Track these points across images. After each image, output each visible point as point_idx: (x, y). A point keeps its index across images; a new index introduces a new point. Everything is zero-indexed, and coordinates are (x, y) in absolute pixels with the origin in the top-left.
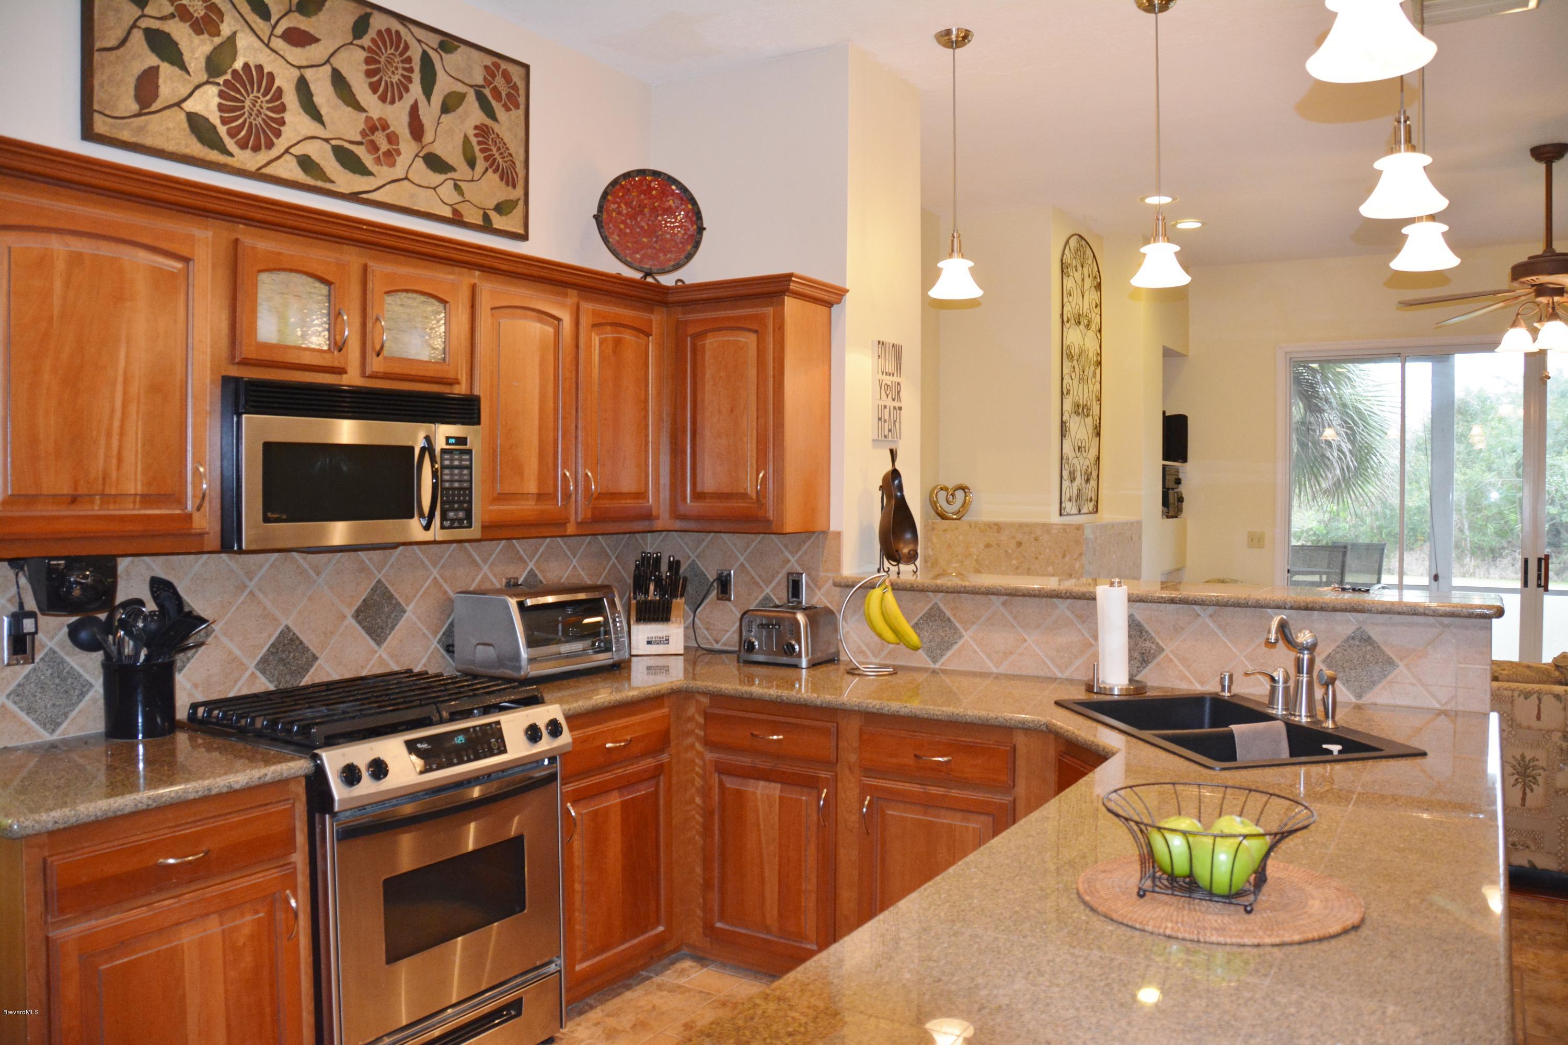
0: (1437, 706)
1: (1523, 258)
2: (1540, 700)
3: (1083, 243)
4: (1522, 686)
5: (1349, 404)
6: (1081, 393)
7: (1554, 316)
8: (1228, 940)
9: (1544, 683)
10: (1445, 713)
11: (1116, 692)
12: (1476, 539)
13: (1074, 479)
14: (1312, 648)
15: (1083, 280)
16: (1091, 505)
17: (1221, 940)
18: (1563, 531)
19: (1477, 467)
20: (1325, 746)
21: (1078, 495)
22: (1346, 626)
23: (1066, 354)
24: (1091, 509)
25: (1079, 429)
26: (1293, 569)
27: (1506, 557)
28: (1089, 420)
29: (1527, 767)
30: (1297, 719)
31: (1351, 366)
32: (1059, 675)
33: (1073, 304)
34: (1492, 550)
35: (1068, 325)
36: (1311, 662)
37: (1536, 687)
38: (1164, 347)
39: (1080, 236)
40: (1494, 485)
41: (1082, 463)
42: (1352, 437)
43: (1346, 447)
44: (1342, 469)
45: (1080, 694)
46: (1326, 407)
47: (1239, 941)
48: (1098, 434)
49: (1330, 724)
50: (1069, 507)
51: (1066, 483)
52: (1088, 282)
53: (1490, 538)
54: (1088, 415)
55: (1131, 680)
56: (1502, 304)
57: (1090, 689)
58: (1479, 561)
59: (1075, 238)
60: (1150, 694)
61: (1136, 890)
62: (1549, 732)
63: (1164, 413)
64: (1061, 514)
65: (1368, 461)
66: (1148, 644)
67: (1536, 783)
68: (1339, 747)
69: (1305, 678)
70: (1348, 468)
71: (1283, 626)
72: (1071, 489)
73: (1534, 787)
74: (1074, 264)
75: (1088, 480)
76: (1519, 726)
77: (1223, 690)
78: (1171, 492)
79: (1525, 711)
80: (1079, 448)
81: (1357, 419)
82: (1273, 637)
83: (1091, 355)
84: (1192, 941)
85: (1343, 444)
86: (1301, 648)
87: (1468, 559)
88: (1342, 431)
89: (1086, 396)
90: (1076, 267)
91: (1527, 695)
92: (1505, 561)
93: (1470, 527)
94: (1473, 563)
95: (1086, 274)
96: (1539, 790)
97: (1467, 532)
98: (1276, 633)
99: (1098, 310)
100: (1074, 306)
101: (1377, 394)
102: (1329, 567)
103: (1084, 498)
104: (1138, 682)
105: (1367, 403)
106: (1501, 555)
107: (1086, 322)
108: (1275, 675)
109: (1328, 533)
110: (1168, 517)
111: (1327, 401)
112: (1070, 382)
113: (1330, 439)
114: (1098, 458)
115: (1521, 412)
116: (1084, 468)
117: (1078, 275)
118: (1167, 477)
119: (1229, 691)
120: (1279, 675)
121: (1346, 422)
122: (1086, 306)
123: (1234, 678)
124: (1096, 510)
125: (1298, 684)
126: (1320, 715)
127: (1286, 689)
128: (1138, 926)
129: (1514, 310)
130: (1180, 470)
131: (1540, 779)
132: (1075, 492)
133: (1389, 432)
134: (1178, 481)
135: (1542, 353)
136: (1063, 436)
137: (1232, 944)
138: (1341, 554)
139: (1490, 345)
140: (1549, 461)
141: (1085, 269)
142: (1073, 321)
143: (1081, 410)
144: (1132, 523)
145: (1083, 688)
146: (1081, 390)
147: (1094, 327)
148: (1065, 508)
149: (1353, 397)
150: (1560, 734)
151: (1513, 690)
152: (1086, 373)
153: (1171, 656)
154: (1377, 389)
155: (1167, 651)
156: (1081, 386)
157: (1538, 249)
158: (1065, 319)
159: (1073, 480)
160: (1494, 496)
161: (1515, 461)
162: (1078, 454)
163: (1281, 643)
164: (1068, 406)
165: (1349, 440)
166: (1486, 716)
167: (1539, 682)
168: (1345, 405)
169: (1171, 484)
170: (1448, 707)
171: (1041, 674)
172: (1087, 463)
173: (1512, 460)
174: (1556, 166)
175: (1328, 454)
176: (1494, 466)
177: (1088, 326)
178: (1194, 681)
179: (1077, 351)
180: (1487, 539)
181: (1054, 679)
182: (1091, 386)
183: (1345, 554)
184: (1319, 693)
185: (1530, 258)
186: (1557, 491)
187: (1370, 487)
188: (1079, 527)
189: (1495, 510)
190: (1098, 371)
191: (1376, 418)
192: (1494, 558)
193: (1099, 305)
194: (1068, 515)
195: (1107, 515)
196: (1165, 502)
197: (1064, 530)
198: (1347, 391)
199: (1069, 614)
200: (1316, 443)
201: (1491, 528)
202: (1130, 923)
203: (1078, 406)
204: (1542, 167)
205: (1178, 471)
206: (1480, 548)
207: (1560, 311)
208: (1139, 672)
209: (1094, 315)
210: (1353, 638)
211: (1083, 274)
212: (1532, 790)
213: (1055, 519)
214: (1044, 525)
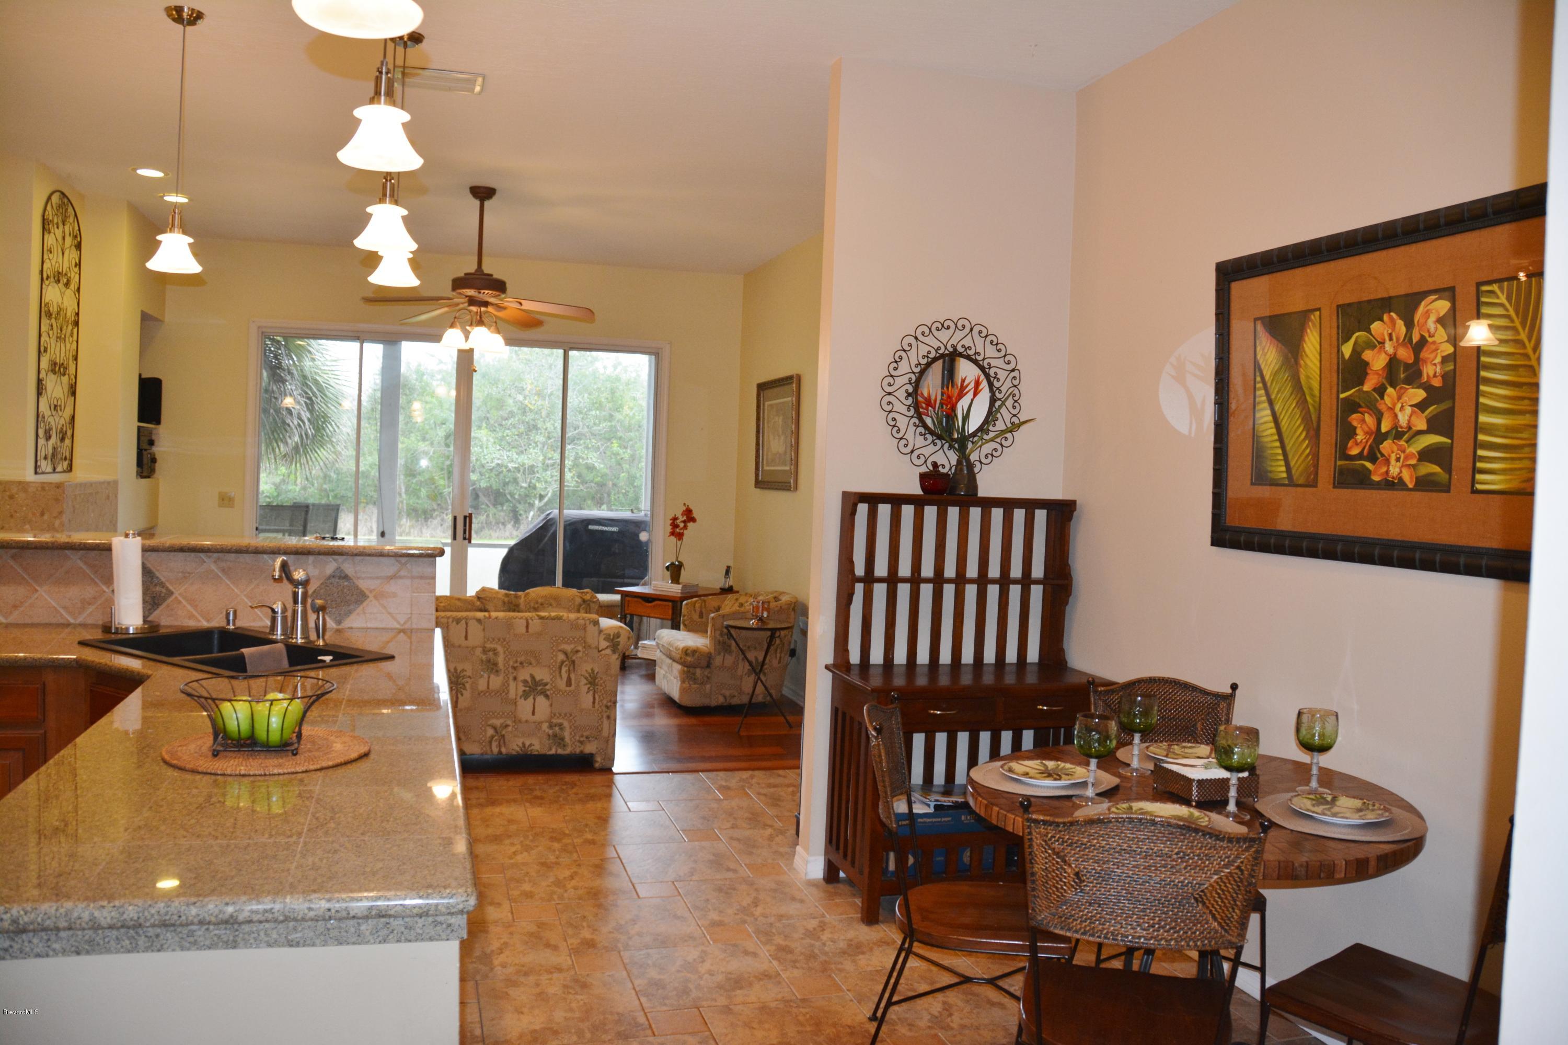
0: (398, 626)
1: (461, 274)
2: (467, 624)
3: (66, 201)
4: (455, 614)
5: (309, 375)
6: (58, 351)
7: (481, 323)
8: (286, 771)
9: (470, 611)
10: (402, 631)
11: (131, 632)
12: (411, 502)
13: (50, 437)
14: (305, 583)
15: (64, 238)
16: (66, 464)
17: (281, 771)
18: (480, 495)
19: (413, 437)
20: (319, 658)
21: (53, 455)
22: (331, 566)
23: (45, 311)
24: (65, 467)
25: (55, 388)
26: (260, 527)
27: (435, 518)
28: (65, 379)
29: (458, 677)
30: (294, 641)
31: (312, 342)
32: (72, 621)
33: (53, 262)
34: (425, 512)
35: (47, 282)
36: (305, 595)
37: (464, 614)
38: (142, 312)
39: (63, 194)
40: (426, 453)
41: (57, 421)
42: (310, 406)
43: (306, 415)
44: (301, 436)
45: (98, 635)
46: (288, 378)
47: (293, 770)
48: (74, 393)
49: (321, 643)
50: (45, 466)
51: (41, 442)
52: (69, 240)
53: (423, 501)
54: (64, 375)
55: (145, 621)
56: (446, 309)
57: (107, 629)
58: (414, 522)
59: (57, 194)
60: (162, 631)
61: (210, 753)
62: (474, 648)
63: (140, 375)
64: (36, 473)
65: (324, 429)
66: (158, 589)
67: (465, 689)
68: (331, 658)
69: (300, 608)
70: (306, 434)
71: (284, 566)
72: (46, 447)
73: (464, 692)
74: (55, 221)
75: (62, 439)
76: (453, 646)
77: (228, 624)
78: (145, 453)
79: (457, 631)
80: (56, 406)
81: (315, 390)
82: (277, 575)
83: (69, 314)
84: (260, 775)
85: (302, 413)
86: (296, 583)
87: (405, 520)
88: (302, 400)
89: (63, 355)
90: (57, 224)
91: (458, 621)
92: (435, 522)
93: (406, 491)
94: (408, 524)
95: (67, 233)
96: (467, 693)
97: (404, 496)
98: (280, 571)
99: (77, 270)
100: (54, 263)
101: (333, 368)
102: (291, 525)
103: (59, 456)
104: (150, 622)
105: (325, 376)
106: (432, 517)
107: (65, 280)
108: (274, 607)
109: (278, 495)
110: (142, 477)
111: (290, 373)
112: (48, 339)
113: (290, 406)
114: (73, 417)
115: (453, 393)
116: (60, 426)
117: (59, 233)
118: (142, 438)
119: (234, 624)
120: (278, 607)
121: (306, 393)
122: (66, 265)
123: (238, 613)
124: (70, 469)
125: (295, 613)
126: (313, 636)
127: (284, 619)
128: (219, 772)
129: (453, 315)
130: (154, 432)
131: (468, 686)
132: (51, 451)
133: (343, 404)
134: (151, 443)
135: (471, 351)
136: (39, 394)
137: (288, 773)
138: (303, 513)
139: (437, 338)
140: (473, 434)
141: (67, 228)
142: (52, 279)
143: (58, 368)
144: (109, 483)
145: (100, 631)
146: (58, 349)
147: (73, 286)
148: (40, 466)
149: (313, 370)
150: (481, 649)
151: (448, 618)
152: (64, 332)
153: (180, 599)
154: (334, 363)
155: (176, 594)
156: (58, 344)
157: (472, 268)
158: (45, 276)
159: (48, 438)
160: (424, 463)
161: (444, 433)
162: (54, 413)
163: (285, 581)
164: (45, 364)
165: (308, 409)
166: (433, 631)
167: (466, 611)
168: (305, 377)
169: (145, 446)
170: (406, 626)
171: (54, 621)
172: (62, 421)
173: (441, 432)
174: (487, 203)
175: (288, 421)
176: (428, 436)
177: (67, 285)
178: (200, 618)
179: (55, 309)
180: (420, 502)
181: (68, 625)
182: (68, 345)
183: (307, 512)
184: (312, 617)
185: (466, 274)
186: (477, 460)
187: (325, 452)
188: (59, 486)
189: (427, 476)
190: (75, 331)
191: (332, 390)
192: (426, 519)
193: (78, 265)
194: (43, 473)
195: (81, 474)
196: (140, 463)
197: (43, 489)
198: (307, 363)
199: (81, 564)
200: (278, 411)
201: (423, 492)
202: (213, 772)
203: (55, 364)
204: (477, 203)
205: (151, 433)
206: (415, 510)
207: (485, 319)
208: (151, 614)
209: (73, 274)
210: (334, 577)
211: (64, 232)
212: (462, 695)
213: (30, 476)
214: (20, 483)
